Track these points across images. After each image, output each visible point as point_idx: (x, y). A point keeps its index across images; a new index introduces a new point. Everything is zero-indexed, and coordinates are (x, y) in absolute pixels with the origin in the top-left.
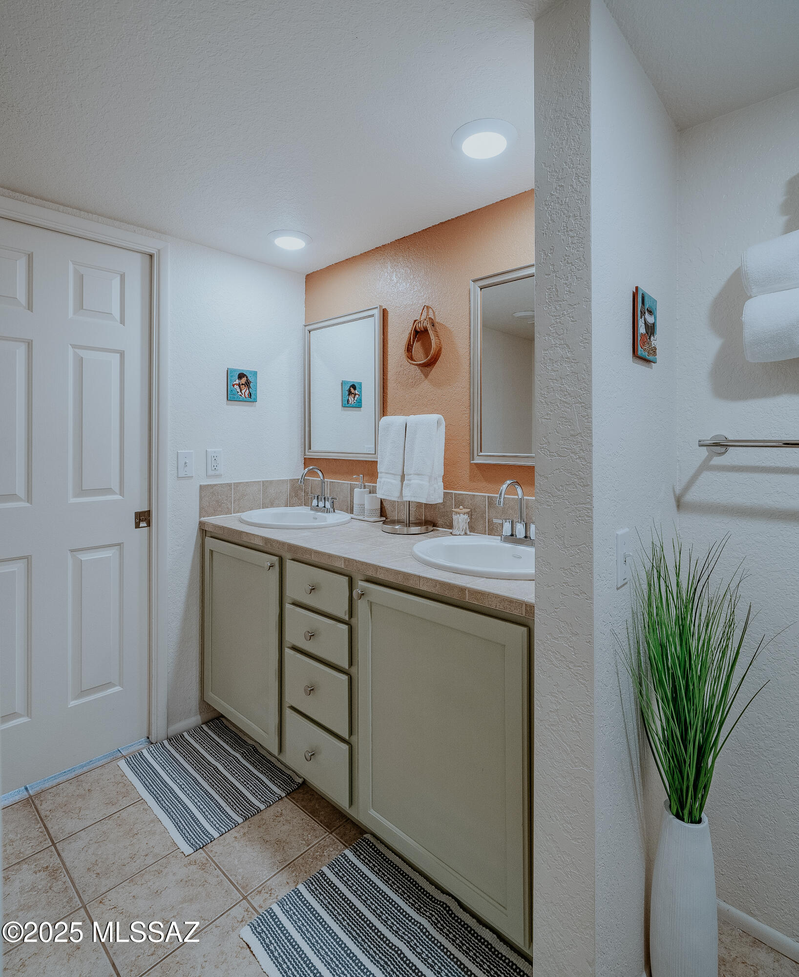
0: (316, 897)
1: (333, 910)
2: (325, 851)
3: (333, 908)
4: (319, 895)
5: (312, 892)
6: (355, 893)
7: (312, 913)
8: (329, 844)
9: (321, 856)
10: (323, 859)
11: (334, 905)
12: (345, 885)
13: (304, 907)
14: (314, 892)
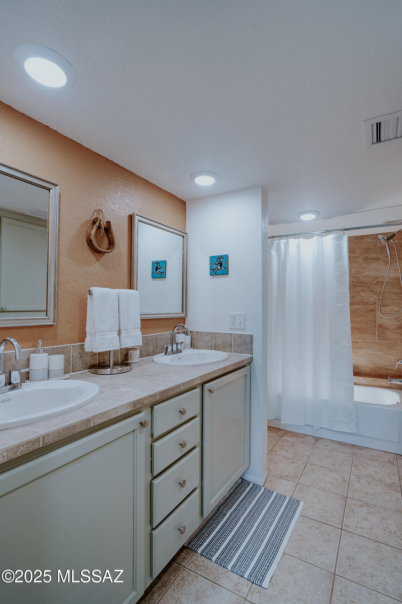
0: (232, 558)
1: (236, 548)
2: (200, 565)
3: (235, 548)
4: (231, 557)
5: (230, 561)
6: (224, 541)
7: (241, 557)
8: (194, 565)
9: (204, 565)
10: (206, 564)
11: (234, 548)
12: (221, 546)
13: (240, 561)
14: (230, 559)
